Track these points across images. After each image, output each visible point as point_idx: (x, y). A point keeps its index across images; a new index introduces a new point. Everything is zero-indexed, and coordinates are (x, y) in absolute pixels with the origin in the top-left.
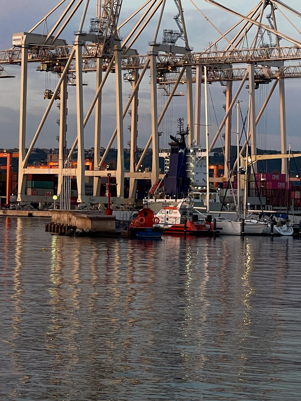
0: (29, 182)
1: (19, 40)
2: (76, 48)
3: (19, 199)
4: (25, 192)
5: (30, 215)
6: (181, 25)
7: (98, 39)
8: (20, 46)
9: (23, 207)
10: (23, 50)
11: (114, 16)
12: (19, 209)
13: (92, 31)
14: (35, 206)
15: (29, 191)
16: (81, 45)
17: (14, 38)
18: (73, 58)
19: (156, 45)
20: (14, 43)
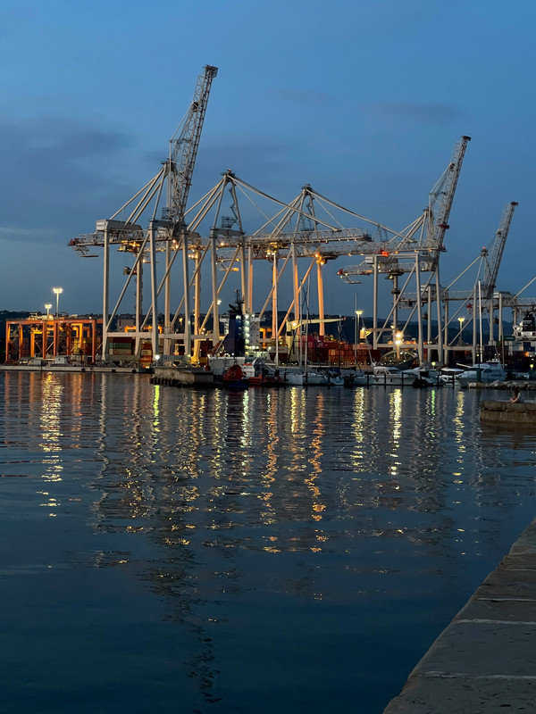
0: (111, 344)
1: (102, 225)
2: (150, 232)
3: (103, 358)
4: (107, 352)
5: (114, 371)
6: (237, 213)
7: (168, 225)
8: (103, 231)
9: (106, 365)
10: (106, 234)
11: (182, 206)
12: (104, 366)
13: (163, 218)
14: (117, 363)
15: (111, 352)
16: (154, 230)
17: (98, 224)
18: (148, 241)
19: (216, 230)
20: (98, 228)
